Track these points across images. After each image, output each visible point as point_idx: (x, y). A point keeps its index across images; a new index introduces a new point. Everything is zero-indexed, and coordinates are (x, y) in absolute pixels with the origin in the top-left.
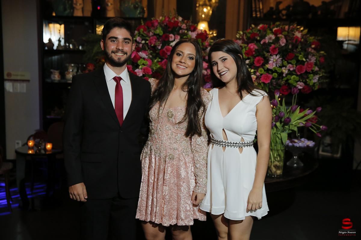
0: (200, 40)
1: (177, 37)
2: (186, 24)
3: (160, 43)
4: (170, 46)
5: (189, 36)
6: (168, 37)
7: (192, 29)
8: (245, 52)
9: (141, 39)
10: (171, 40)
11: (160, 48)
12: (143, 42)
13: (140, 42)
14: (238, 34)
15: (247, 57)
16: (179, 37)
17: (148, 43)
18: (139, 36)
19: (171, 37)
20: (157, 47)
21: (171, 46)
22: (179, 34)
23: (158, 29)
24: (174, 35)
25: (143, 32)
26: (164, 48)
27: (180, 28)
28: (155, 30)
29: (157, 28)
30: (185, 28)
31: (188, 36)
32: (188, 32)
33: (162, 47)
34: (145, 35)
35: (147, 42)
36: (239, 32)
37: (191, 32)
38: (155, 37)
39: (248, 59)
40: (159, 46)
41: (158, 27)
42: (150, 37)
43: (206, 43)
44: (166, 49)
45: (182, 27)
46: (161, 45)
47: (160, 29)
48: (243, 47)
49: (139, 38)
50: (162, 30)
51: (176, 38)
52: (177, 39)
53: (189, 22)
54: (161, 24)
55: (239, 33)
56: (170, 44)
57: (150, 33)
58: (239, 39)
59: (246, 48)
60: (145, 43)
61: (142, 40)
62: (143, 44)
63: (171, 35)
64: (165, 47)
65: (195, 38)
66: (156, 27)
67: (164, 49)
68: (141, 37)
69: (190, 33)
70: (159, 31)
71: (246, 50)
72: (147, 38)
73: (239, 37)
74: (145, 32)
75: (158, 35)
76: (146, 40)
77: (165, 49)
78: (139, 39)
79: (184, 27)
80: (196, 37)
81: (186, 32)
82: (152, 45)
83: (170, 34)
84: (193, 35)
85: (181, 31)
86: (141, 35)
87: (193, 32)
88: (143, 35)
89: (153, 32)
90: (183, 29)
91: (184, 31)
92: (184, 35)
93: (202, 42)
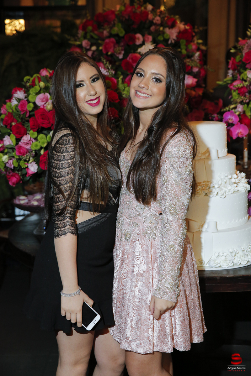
0: (183, 42)
1: (148, 38)
2: (160, 16)
3: (122, 50)
4: (137, 53)
5: (167, 35)
6: (134, 39)
7: (170, 23)
9: (89, 43)
10: (138, 43)
11: (121, 57)
12: (94, 48)
13: (88, 47)
14: (249, 30)
16: (151, 38)
17: (101, 50)
18: (85, 38)
19: (139, 39)
20: (117, 56)
21: (139, 53)
22: (150, 33)
23: (116, 26)
24: (143, 35)
25: (92, 31)
26: (128, 56)
27: (152, 23)
28: (111, 28)
30: (159, 22)
31: (165, 35)
33: (126, 55)
34: (96, 37)
35: (101, 48)
37: (169, 28)
38: (113, 39)
40: (120, 53)
41: (116, 22)
42: (103, 40)
43: (192, 47)
44: (132, 59)
45: (154, 21)
46: (123, 52)
47: (120, 25)
49: (86, 41)
50: (122, 27)
51: (146, 39)
52: (147, 41)
54: (120, 16)
55: (250, 28)
56: (137, 50)
57: (103, 33)
60: (98, 49)
61: (92, 45)
62: (94, 51)
63: (139, 36)
64: (130, 55)
65: (176, 39)
67: (128, 59)
68: (89, 40)
69: (167, 30)
70: (118, 29)
72: (100, 42)
74: (96, 32)
75: (117, 35)
76: (98, 45)
77: (130, 58)
78: (87, 44)
79: (157, 20)
80: (177, 36)
81: (161, 29)
82: (109, 53)
83: (136, 33)
84: (172, 34)
85: (153, 28)
86: (88, 37)
87: (171, 30)
88: (92, 37)
89: (108, 30)
90: (156, 24)
91: (158, 27)
92: (159, 35)
93: (187, 45)
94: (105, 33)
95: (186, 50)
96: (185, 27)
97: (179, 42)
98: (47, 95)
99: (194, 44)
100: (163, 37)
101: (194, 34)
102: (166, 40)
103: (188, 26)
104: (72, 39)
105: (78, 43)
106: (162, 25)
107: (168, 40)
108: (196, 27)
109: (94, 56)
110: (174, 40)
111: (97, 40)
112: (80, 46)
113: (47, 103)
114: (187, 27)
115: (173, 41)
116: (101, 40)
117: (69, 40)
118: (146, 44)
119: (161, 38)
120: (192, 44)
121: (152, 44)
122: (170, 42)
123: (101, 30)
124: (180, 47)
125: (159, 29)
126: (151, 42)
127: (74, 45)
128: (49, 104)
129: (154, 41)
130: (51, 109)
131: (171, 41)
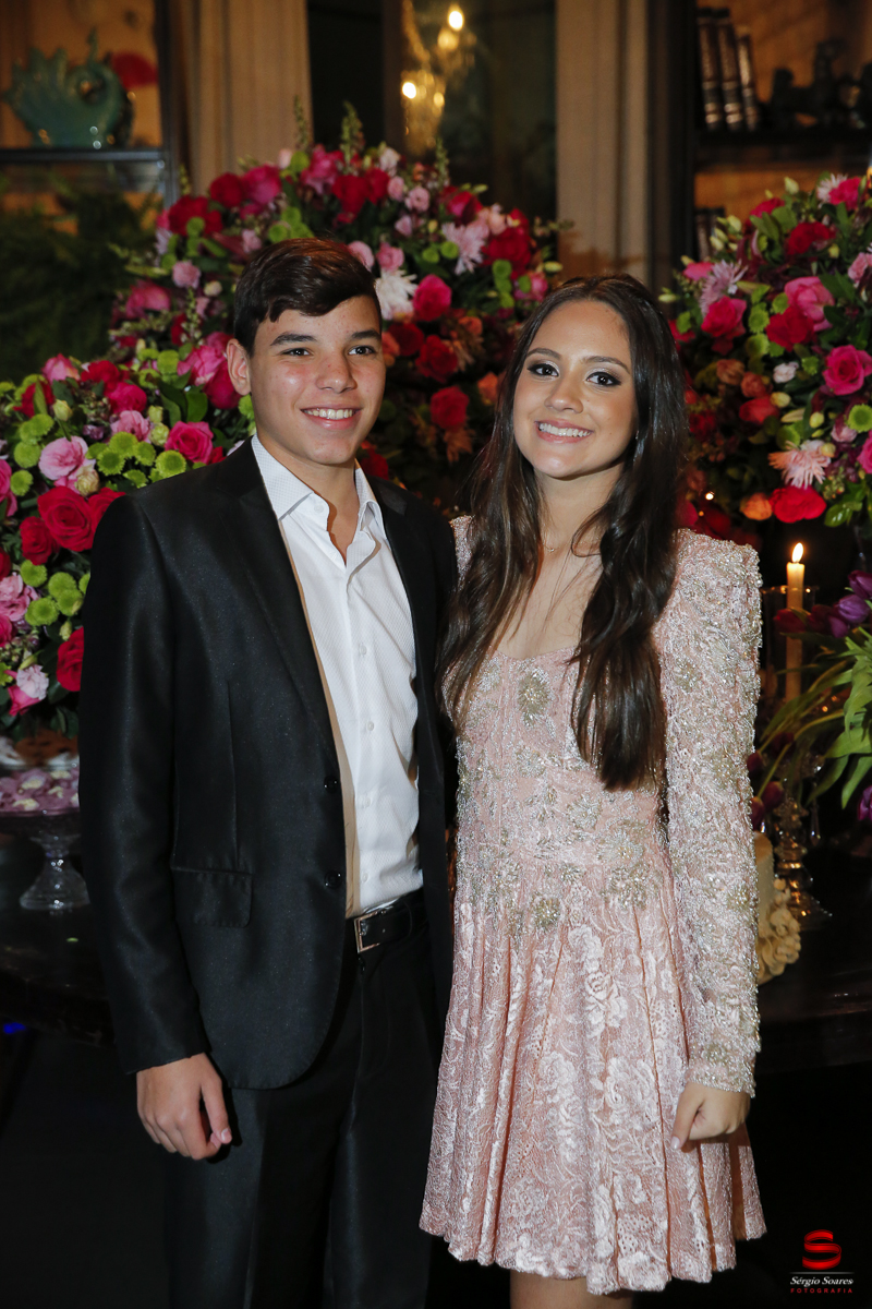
0: (502, 268)
1: (391, 256)
2: (424, 186)
5: (451, 247)
7: (458, 209)
8: (767, 321)
9: (198, 274)
12: (212, 288)
13: (194, 286)
14: (718, 232)
15: (779, 350)
16: (398, 256)
18: (180, 253)
22: (396, 240)
23: (284, 216)
24: (375, 248)
25: (206, 233)
27: (400, 209)
28: (267, 224)
29: (278, 211)
30: (424, 206)
31: (444, 248)
32: (439, 227)
34: (217, 251)
36: (721, 220)
37: (457, 226)
39: (787, 358)
41: (282, 204)
43: (531, 284)
45: (408, 203)
47: (297, 213)
48: (755, 298)
49: (186, 264)
50: (303, 221)
51: (385, 259)
52: (388, 266)
53: (437, 171)
54: (296, 186)
55: (724, 228)
57: (240, 239)
58: (727, 255)
59: (769, 307)
60: (225, 292)
61: (205, 278)
62: (213, 299)
63: (359, 247)
65: (479, 259)
66: (272, 206)
68: (195, 261)
69: (449, 230)
70: (292, 228)
71: (772, 316)
72: (231, 267)
73: (726, 246)
74: (217, 236)
76: (226, 279)
78: (191, 274)
79: (418, 199)
80: (483, 251)
81: (432, 226)
83: (350, 240)
84: (467, 243)
85: (404, 224)
86: (192, 252)
87: (462, 228)
88: (204, 252)
89: (258, 230)
90: (414, 212)
91: (422, 222)
92: (427, 245)
93: (513, 278)
94: (250, 239)
95: (513, 293)
96: (506, 221)
97: (490, 271)
98: (79, 442)
99: (538, 276)
100: (439, 252)
101: (534, 243)
102: (448, 264)
103: (514, 218)
104: (137, 259)
105: (158, 271)
106: (432, 213)
107: (454, 262)
108: (538, 221)
109: (215, 312)
110: (473, 261)
111: (224, 261)
112: (165, 283)
113: (80, 471)
114: (513, 223)
115: (471, 267)
116: (234, 262)
117: (126, 261)
118: (384, 275)
119: (430, 256)
120: (531, 274)
121: (403, 276)
122: (460, 269)
123: (235, 231)
124: (491, 285)
125: (426, 226)
126: (401, 268)
127: (145, 278)
128: (85, 474)
129: (411, 267)
130: (94, 489)
131: (465, 265)
